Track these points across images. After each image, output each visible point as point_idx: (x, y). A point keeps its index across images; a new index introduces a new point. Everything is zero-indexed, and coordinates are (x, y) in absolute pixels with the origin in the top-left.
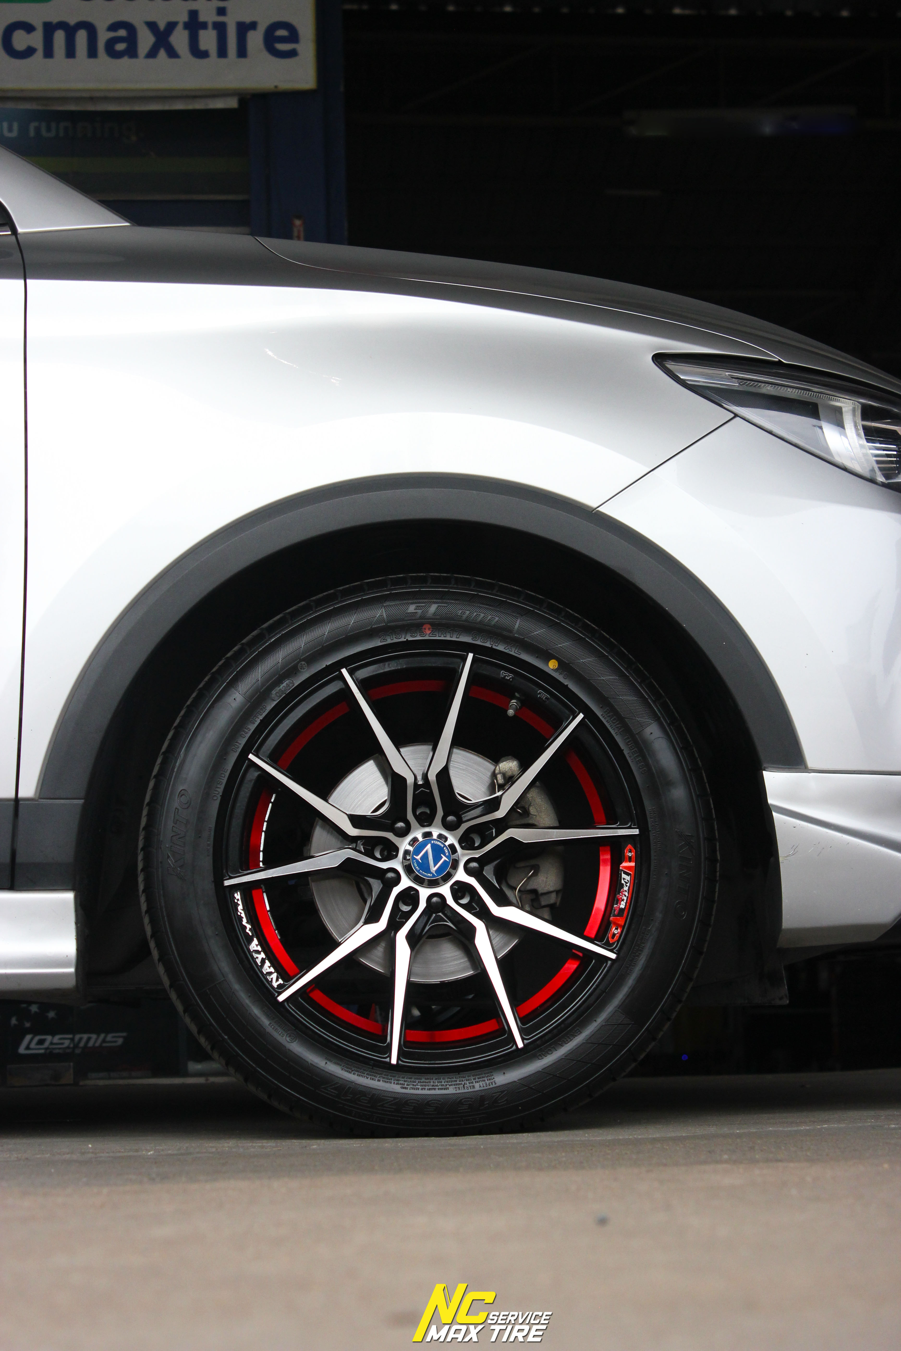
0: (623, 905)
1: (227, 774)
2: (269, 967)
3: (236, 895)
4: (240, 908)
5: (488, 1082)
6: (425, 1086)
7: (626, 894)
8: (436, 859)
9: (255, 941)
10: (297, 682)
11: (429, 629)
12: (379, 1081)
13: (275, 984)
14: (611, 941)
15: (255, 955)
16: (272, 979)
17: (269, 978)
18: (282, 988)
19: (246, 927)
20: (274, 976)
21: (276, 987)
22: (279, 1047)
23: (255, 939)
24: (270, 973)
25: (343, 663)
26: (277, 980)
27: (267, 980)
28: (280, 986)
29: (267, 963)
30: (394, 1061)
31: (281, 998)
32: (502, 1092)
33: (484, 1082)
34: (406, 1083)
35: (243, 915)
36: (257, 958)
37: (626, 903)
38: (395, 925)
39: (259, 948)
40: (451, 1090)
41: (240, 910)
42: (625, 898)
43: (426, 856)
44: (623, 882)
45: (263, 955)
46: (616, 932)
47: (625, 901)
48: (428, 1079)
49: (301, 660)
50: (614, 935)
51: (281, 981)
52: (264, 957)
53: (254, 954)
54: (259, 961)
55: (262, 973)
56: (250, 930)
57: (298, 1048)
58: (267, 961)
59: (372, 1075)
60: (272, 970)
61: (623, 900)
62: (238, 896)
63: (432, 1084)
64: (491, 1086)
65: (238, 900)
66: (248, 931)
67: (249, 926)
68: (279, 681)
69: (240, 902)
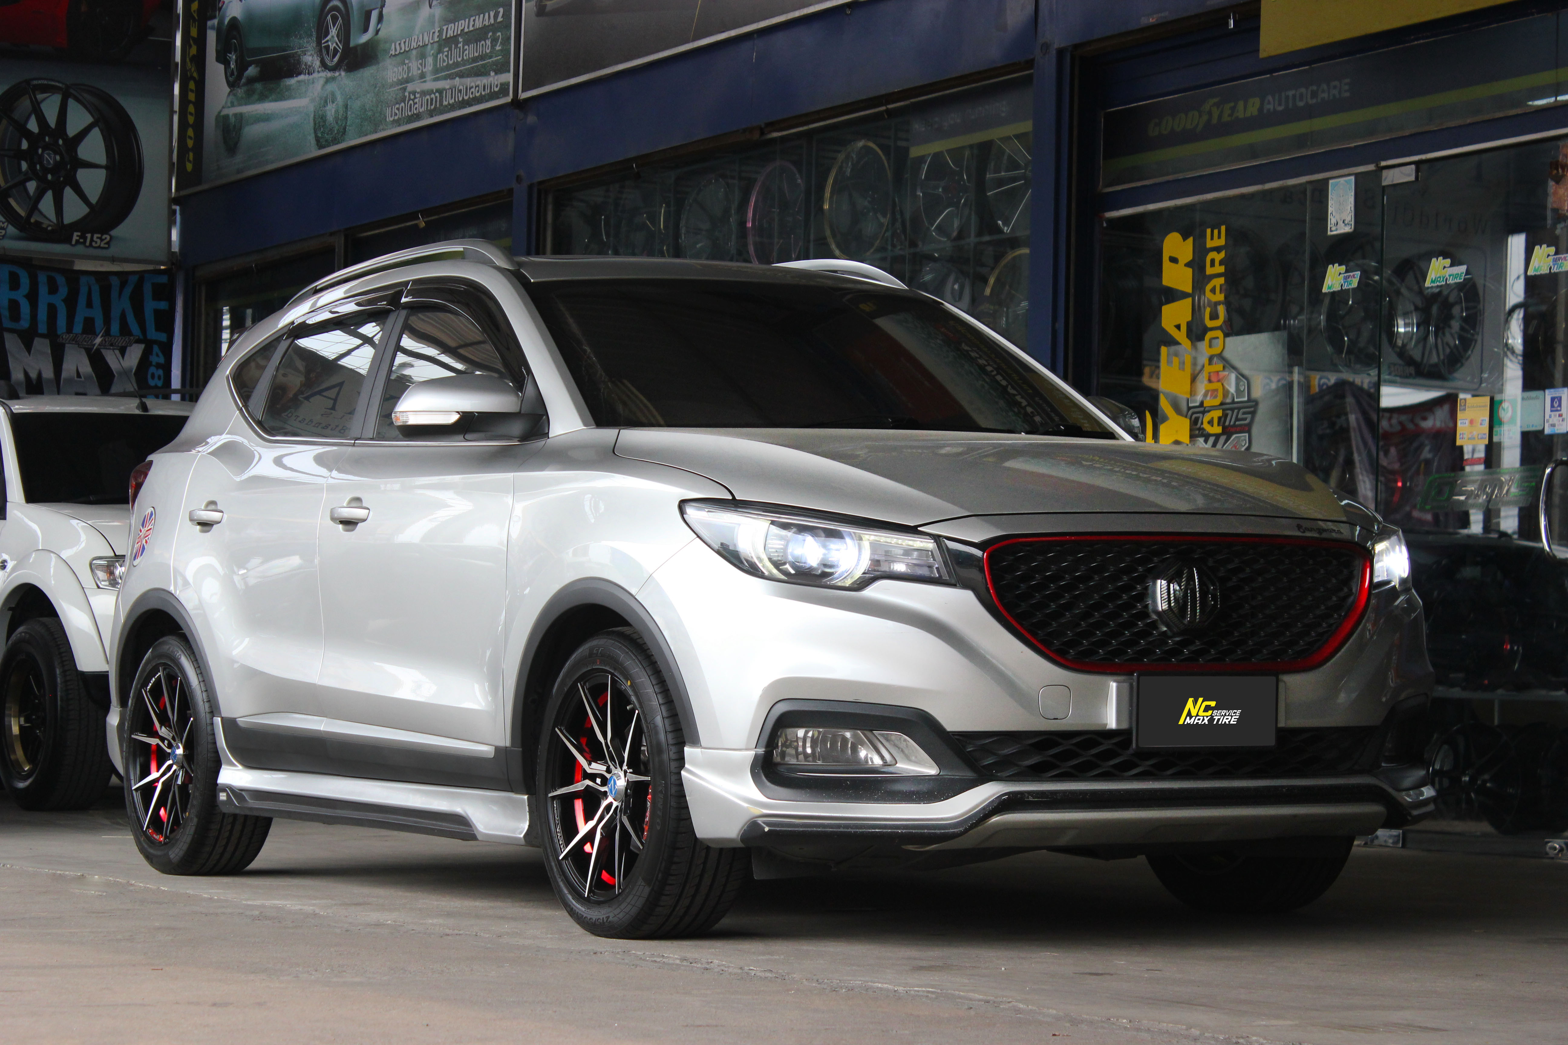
11: (598, 662)
48: (597, 908)
63: (599, 911)
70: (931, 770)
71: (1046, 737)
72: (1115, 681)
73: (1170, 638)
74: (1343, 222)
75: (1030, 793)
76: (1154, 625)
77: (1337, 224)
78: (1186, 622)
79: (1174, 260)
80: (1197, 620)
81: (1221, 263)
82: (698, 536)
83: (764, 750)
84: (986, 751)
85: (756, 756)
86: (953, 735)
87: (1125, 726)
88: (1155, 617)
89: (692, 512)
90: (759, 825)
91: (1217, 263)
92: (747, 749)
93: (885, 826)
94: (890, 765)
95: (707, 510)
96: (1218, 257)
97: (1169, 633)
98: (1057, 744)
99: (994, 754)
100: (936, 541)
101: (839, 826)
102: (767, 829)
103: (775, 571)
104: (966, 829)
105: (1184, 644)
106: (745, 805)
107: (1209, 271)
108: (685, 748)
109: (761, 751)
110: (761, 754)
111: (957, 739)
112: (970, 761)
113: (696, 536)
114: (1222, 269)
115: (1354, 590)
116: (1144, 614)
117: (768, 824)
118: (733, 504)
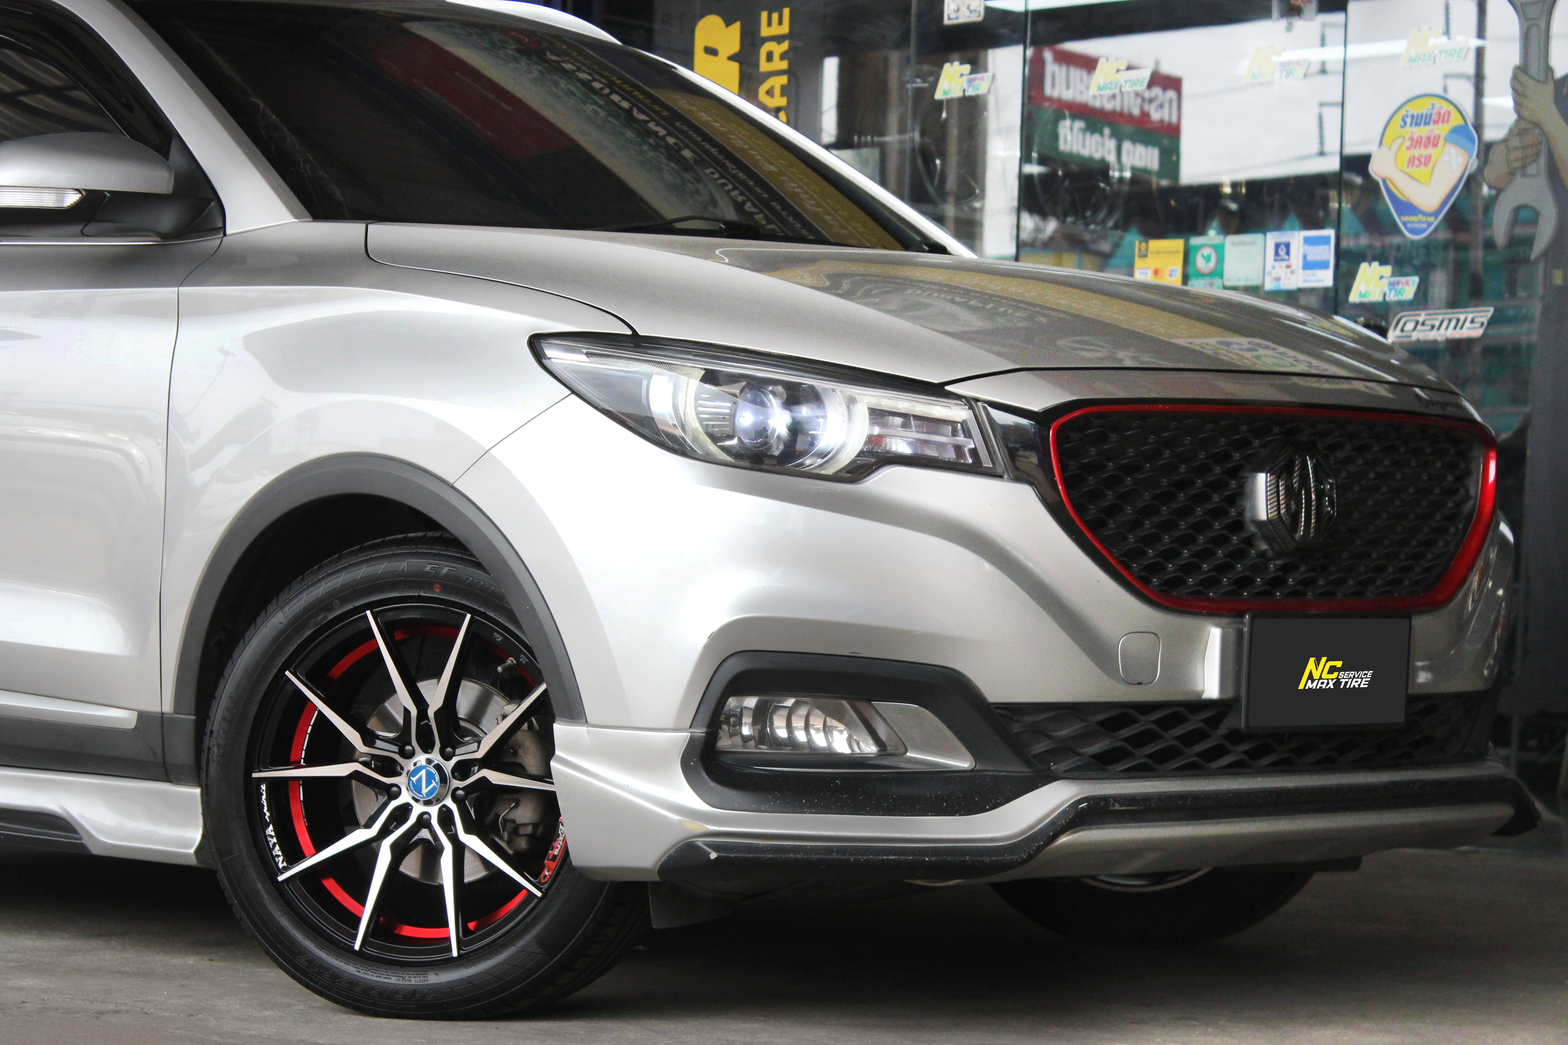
0: (556, 852)
1: (267, 685)
2: (278, 851)
3: (262, 786)
4: (264, 797)
5: (422, 979)
6: (375, 973)
7: (561, 843)
8: (428, 783)
9: (271, 827)
10: (331, 617)
11: (439, 588)
12: (341, 961)
13: (281, 866)
14: (542, 881)
15: (269, 839)
16: (279, 861)
17: (277, 859)
18: (286, 869)
19: (265, 814)
20: (281, 858)
21: (281, 868)
22: (272, 918)
23: (271, 825)
24: (278, 856)
25: (370, 606)
26: (282, 863)
27: (275, 861)
28: (284, 867)
29: (277, 847)
30: (357, 947)
31: (281, 878)
32: (431, 989)
33: (419, 979)
34: (361, 968)
35: (265, 804)
36: (270, 841)
37: (559, 851)
38: (385, 832)
39: (273, 834)
40: (393, 980)
41: (263, 799)
42: (559, 846)
43: (420, 779)
44: (560, 832)
45: (275, 840)
46: (547, 874)
47: (559, 849)
48: (378, 968)
49: (336, 599)
50: (545, 876)
51: (285, 864)
52: (276, 841)
53: (268, 837)
54: (271, 844)
55: (272, 854)
56: (269, 817)
57: (285, 922)
58: (277, 845)
59: (337, 956)
60: (280, 853)
61: (557, 848)
62: (263, 787)
63: (381, 972)
64: (424, 983)
65: (263, 790)
66: (267, 817)
67: (268, 814)
68: (316, 614)
69: (264, 793)
70: (963, 763)
71: (1122, 710)
72: (1217, 626)
73: (1270, 559)
74: (968, 8)
75: (1117, 799)
76: (1249, 542)
77: (958, 10)
78: (1297, 536)
79: (711, 51)
80: (1311, 535)
81: (783, 57)
82: (573, 392)
83: (704, 730)
84: (1038, 731)
85: (692, 741)
86: (995, 708)
87: (1230, 694)
88: (1253, 529)
89: (554, 354)
90: (699, 848)
91: (776, 57)
92: (675, 730)
93: (904, 851)
94: (892, 755)
95: (585, 351)
96: (779, 49)
97: (1270, 553)
98: (1133, 721)
99: (1050, 737)
100: (971, 408)
101: (830, 850)
102: (713, 855)
103: (713, 448)
104: (1029, 854)
105: (1286, 569)
106: (676, 817)
107: (764, 66)
108: (555, 725)
109: (700, 732)
110: (700, 738)
111: (1001, 715)
112: (1018, 748)
113: (569, 392)
114: (784, 65)
115: (1472, 492)
116: (1238, 525)
117: (716, 847)
118: (631, 343)
